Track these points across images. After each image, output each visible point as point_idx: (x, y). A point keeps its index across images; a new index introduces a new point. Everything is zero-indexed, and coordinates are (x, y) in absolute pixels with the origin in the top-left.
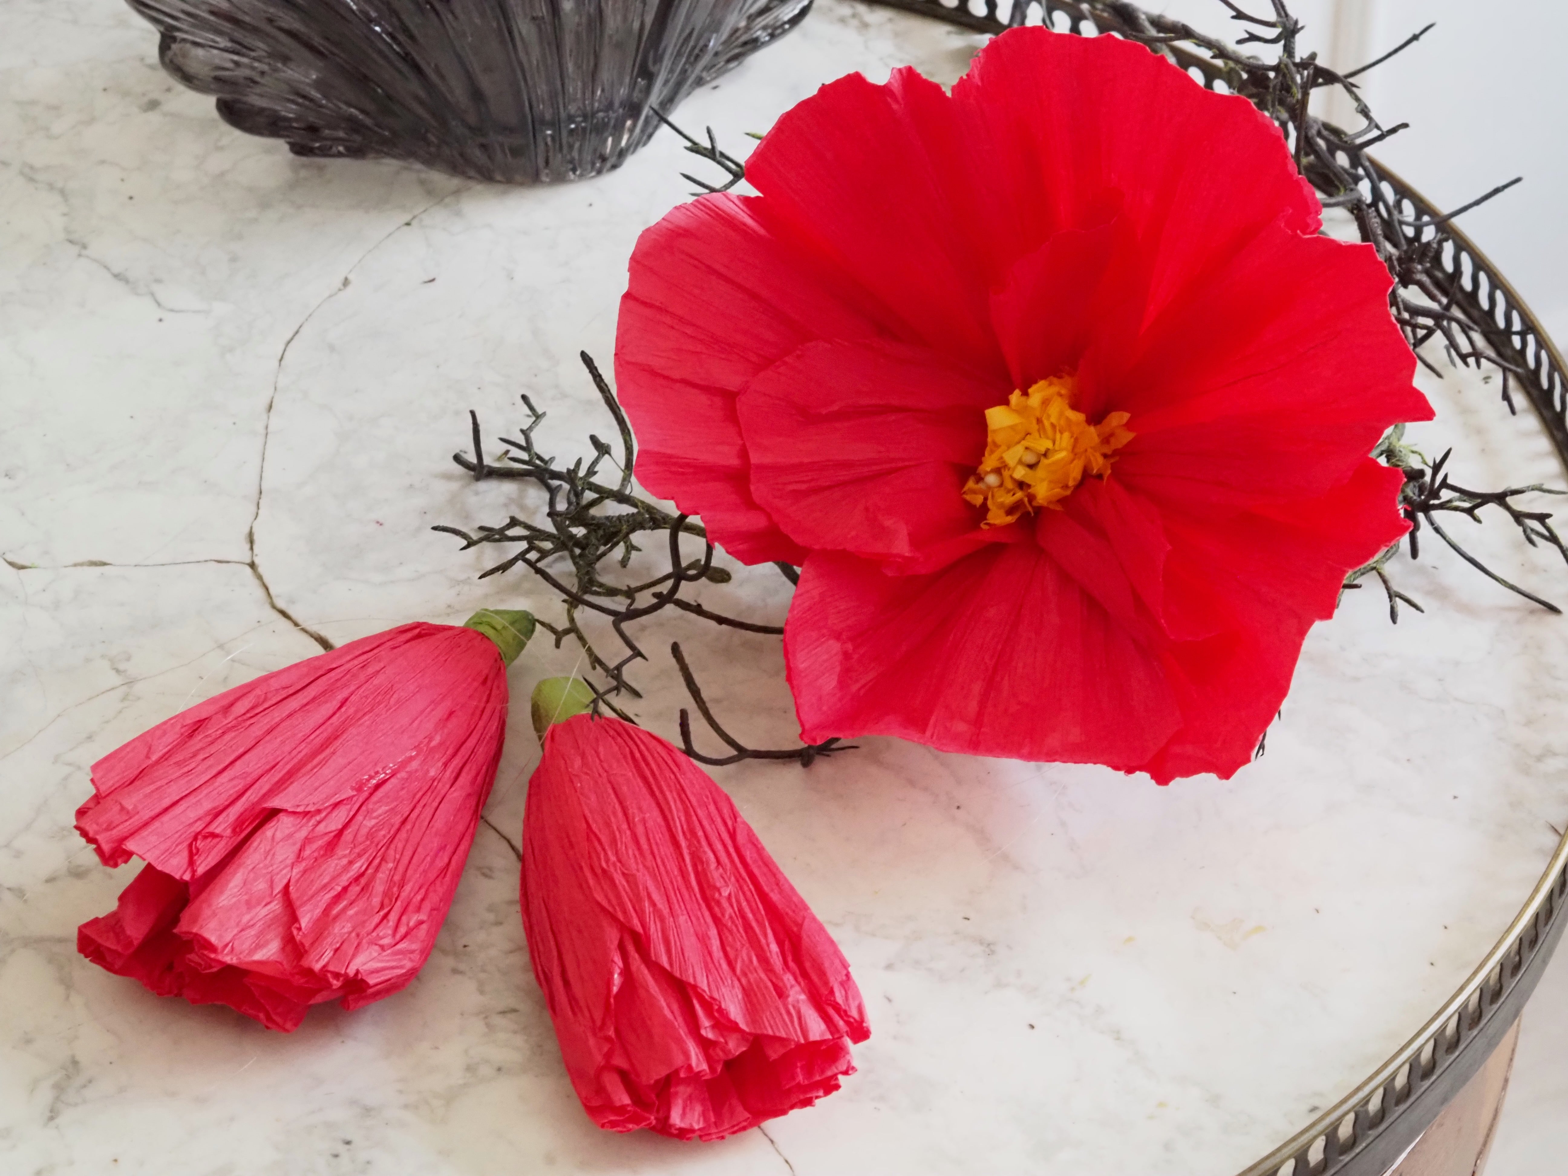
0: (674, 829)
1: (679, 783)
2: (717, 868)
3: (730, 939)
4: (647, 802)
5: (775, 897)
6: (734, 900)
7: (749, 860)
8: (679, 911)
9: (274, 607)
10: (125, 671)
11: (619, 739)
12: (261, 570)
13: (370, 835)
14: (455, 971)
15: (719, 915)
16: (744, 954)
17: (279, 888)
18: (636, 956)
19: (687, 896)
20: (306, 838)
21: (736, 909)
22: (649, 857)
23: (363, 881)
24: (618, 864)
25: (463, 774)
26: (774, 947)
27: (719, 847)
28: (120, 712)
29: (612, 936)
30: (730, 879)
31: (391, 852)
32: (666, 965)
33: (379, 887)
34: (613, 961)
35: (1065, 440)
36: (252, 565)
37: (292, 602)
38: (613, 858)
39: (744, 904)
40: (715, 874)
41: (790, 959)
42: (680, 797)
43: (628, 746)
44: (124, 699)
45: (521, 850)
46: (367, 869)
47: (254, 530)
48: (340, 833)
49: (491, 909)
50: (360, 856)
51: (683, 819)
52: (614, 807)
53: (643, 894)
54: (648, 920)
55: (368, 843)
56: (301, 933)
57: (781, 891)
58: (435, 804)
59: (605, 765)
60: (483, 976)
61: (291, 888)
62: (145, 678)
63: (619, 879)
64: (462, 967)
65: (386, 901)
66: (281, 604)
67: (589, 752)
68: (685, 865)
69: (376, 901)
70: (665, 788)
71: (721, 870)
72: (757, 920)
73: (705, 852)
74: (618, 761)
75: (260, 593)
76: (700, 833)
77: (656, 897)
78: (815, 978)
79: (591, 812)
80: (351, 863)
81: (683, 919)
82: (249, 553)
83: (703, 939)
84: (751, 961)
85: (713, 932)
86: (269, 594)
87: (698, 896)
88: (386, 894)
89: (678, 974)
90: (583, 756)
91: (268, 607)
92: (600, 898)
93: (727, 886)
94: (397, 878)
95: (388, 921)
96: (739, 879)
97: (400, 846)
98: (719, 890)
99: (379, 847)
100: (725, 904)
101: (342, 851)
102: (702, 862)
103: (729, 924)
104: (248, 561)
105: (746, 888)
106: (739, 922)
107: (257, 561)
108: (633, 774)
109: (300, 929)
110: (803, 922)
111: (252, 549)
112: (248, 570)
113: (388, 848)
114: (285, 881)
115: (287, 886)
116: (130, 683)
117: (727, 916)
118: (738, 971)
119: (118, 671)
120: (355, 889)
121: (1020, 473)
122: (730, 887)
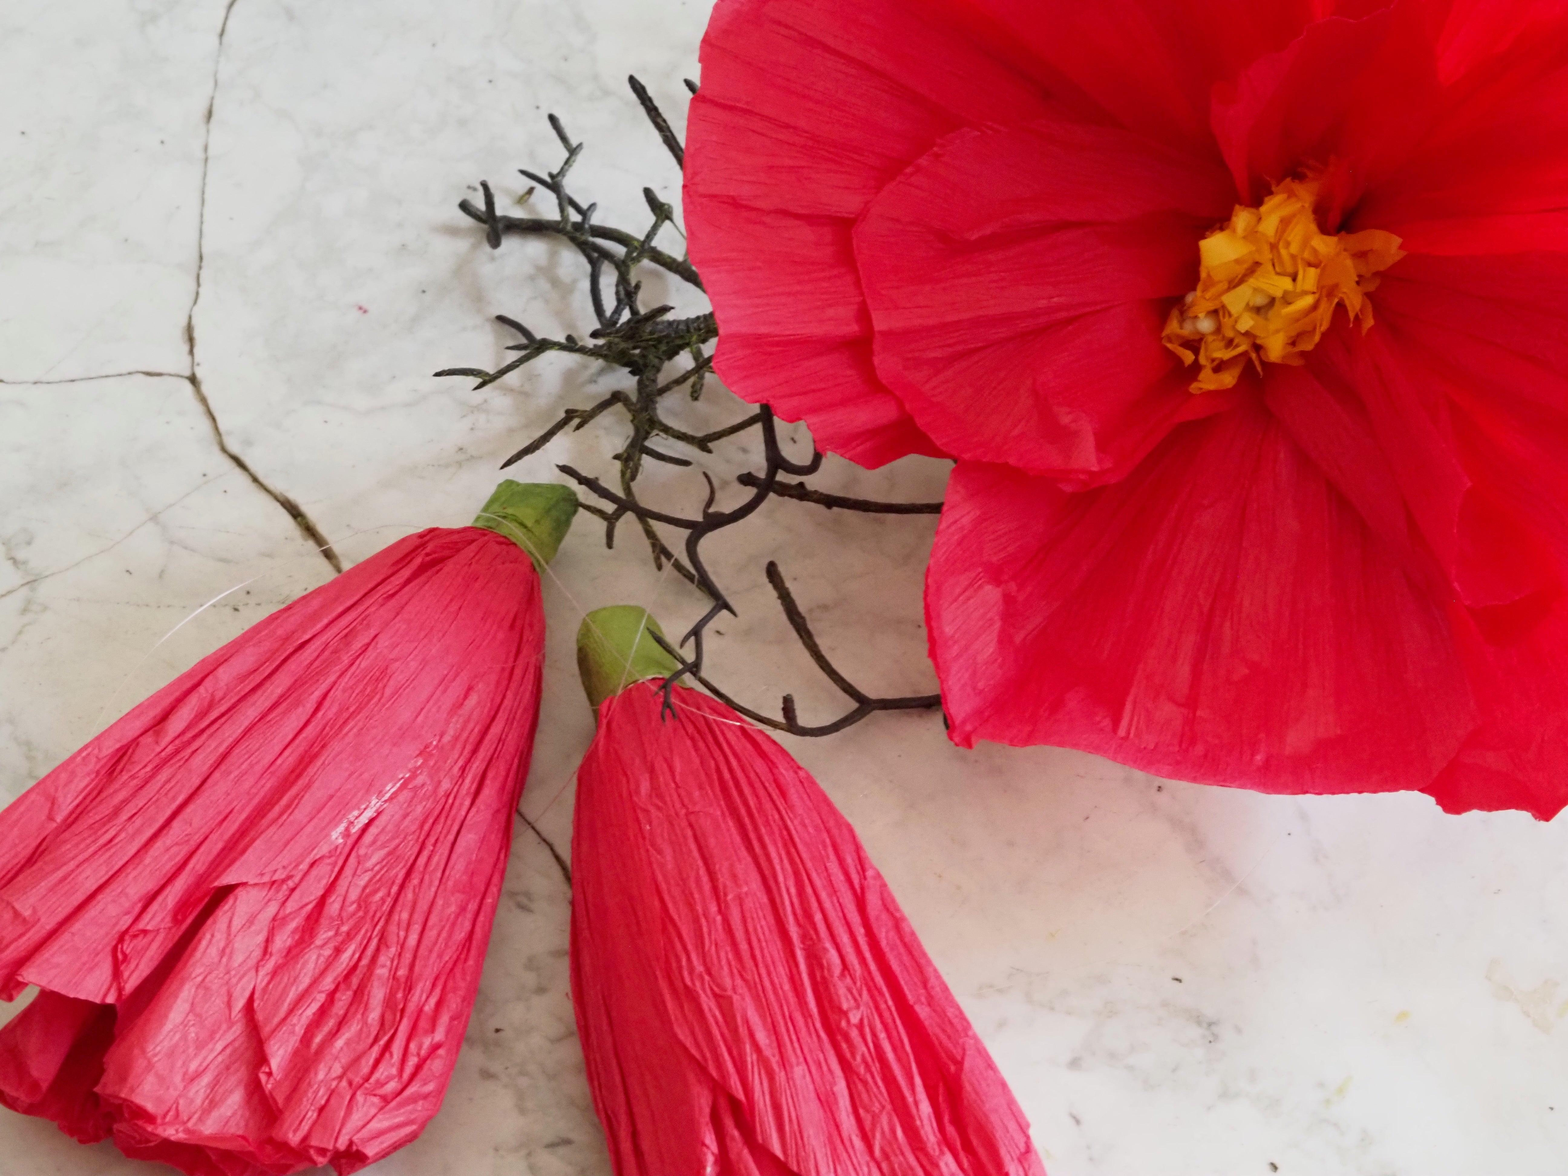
0: (781, 911)
1: (787, 828)
2: (842, 975)
3: (864, 1096)
4: (745, 867)
5: (923, 1011)
6: (867, 1030)
7: (884, 943)
8: (793, 1060)
9: (224, 450)
10: (25, 563)
11: (701, 744)
12: (205, 388)
13: (363, 901)
14: (487, 1075)
15: (848, 1055)
16: (884, 1120)
17: (239, 1004)
18: (736, 1133)
19: (803, 1032)
20: (274, 919)
21: (871, 1045)
22: (749, 963)
23: (355, 981)
24: (707, 978)
25: (488, 782)
26: (925, 1108)
27: (844, 939)
28: (20, 632)
29: (703, 1101)
30: (860, 995)
31: (393, 928)
32: (777, 1150)
33: (377, 994)
34: (704, 1144)
35: (1309, 278)
36: (193, 380)
37: (248, 443)
38: (699, 968)
39: (882, 1035)
40: (842, 991)
41: (946, 1118)
42: (788, 853)
43: (714, 759)
44: (25, 611)
45: (568, 862)
46: (360, 959)
47: (194, 322)
48: (322, 902)
49: (531, 964)
50: (349, 937)
51: (793, 890)
52: (698, 874)
53: (743, 1031)
54: (750, 1078)
55: (361, 914)
56: (272, 1080)
57: (931, 1000)
58: (451, 837)
59: (683, 793)
60: (523, 1082)
61: (256, 1005)
62: (53, 574)
63: (708, 1003)
64: (496, 1067)
65: (389, 1016)
66: (234, 447)
67: (660, 766)
68: (799, 973)
69: (374, 1016)
70: (767, 839)
71: (848, 980)
72: (899, 1059)
73: (825, 950)
74: (701, 787)
75: (205, 425)
76: (818, 917)
77: (762, 1036)
78: (982, 1152)
79: (665, 876)
80: (338, 951)
81: (799, 1071)
82: (188, 359)
83: (827, 1102)
84: (893, 1131)
85: (841, 1087)
86: (216, 428)
87: (818, 1025)
88: (389, 1003)
89: (795, 1169)
90: (652, 771)
91: (216, 449)
92: (683, 1034)
93: (858, 1007)
94: (402, 972)
95: (391, 1055)
96: (873, 989)
97: (405, 916)
98: (845, 1014)
99: (376, 919)
100: (854, 1034)
101: (324, 934)
102: (821, 967)
103: (862, 1070)
104: (188, 373)
105: (883, 1006)
106: (876, 1068)
107: (200, 373)
108: (723, 814)
109: (270, 1074)
110: (963, 1058)
111: (191, 352)
112: (188, 386)
113: (387, 922)
114: (247, 994)
115: (251, 1000)
116: (32, 583)
117: (859, 1058)
118: (877, 1152)
119: (15, 561)
120: (344, 998)
121: (1246, 323)
122: (862, 1008)
